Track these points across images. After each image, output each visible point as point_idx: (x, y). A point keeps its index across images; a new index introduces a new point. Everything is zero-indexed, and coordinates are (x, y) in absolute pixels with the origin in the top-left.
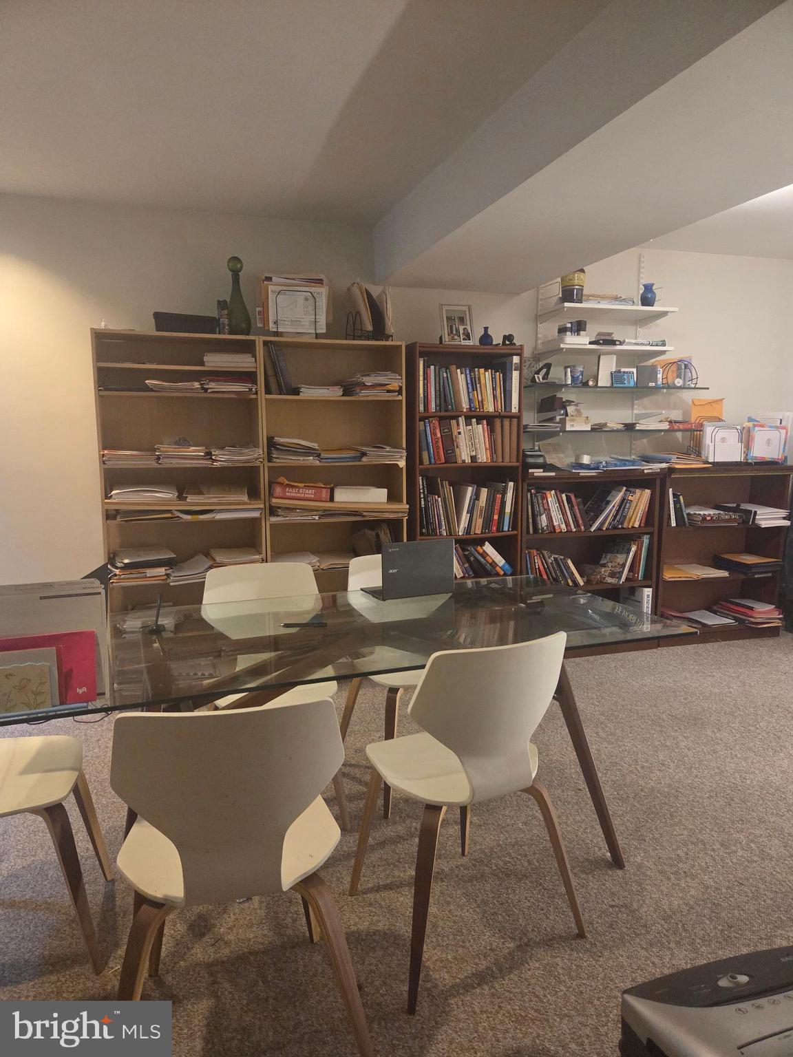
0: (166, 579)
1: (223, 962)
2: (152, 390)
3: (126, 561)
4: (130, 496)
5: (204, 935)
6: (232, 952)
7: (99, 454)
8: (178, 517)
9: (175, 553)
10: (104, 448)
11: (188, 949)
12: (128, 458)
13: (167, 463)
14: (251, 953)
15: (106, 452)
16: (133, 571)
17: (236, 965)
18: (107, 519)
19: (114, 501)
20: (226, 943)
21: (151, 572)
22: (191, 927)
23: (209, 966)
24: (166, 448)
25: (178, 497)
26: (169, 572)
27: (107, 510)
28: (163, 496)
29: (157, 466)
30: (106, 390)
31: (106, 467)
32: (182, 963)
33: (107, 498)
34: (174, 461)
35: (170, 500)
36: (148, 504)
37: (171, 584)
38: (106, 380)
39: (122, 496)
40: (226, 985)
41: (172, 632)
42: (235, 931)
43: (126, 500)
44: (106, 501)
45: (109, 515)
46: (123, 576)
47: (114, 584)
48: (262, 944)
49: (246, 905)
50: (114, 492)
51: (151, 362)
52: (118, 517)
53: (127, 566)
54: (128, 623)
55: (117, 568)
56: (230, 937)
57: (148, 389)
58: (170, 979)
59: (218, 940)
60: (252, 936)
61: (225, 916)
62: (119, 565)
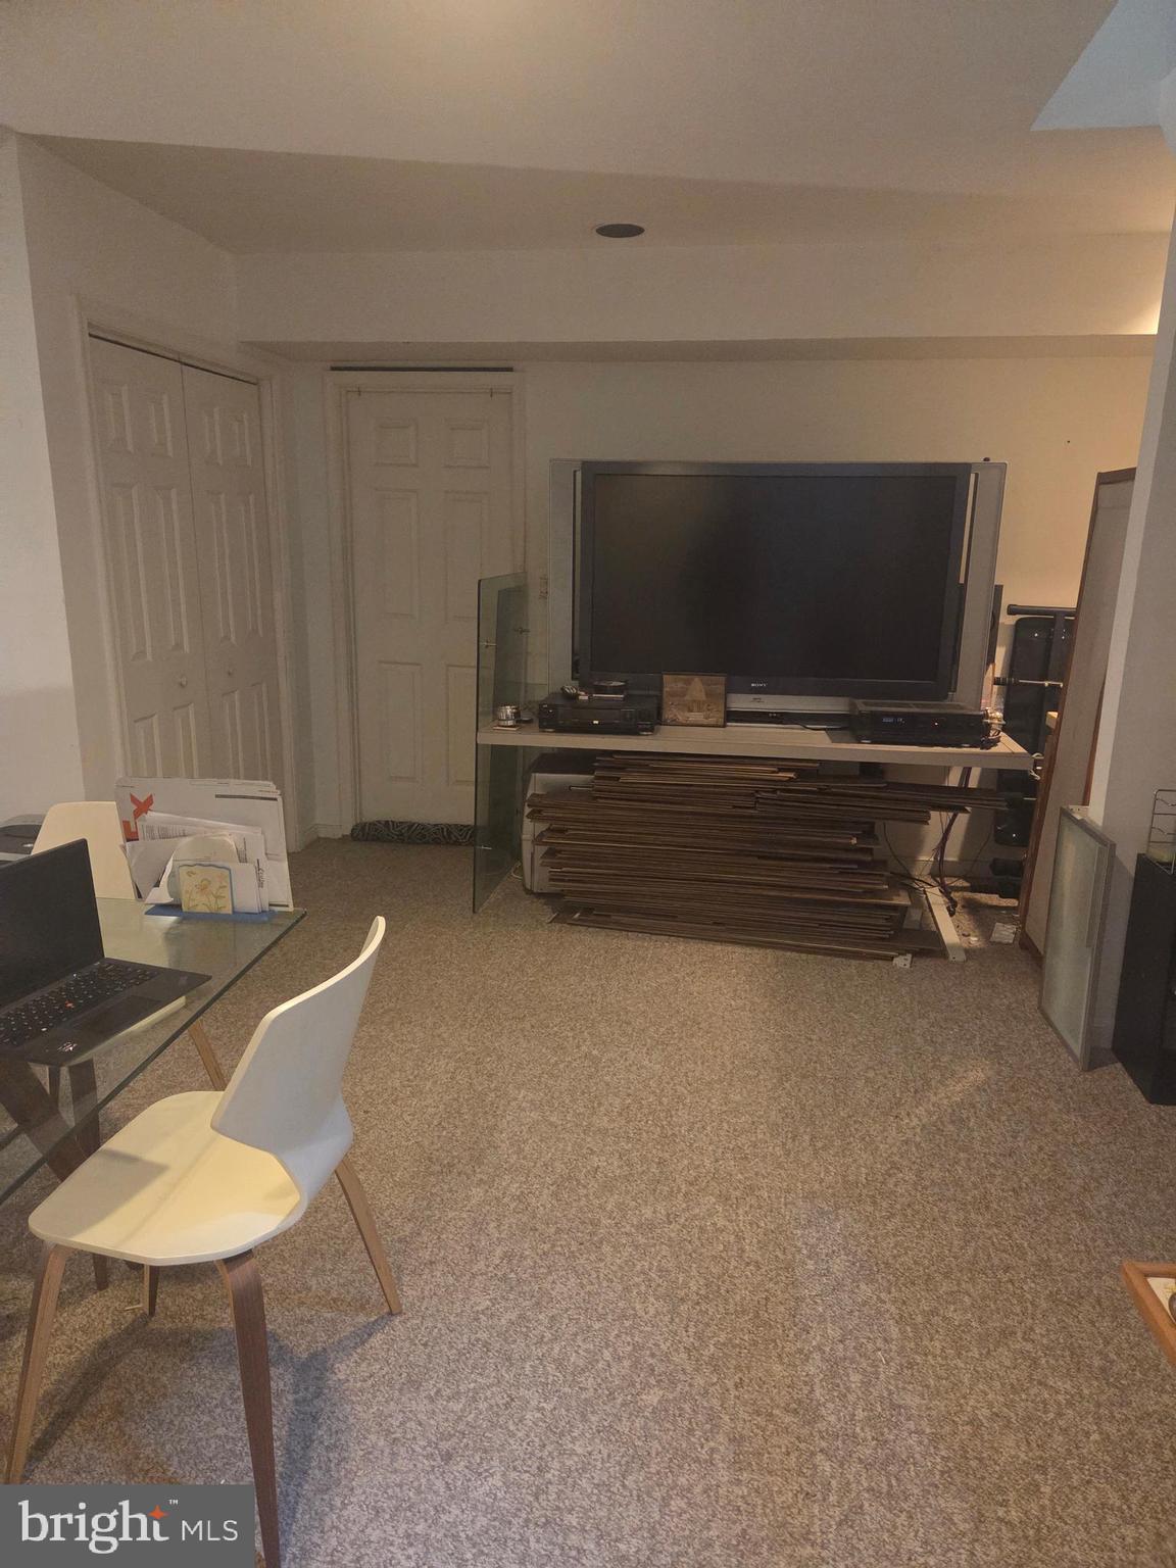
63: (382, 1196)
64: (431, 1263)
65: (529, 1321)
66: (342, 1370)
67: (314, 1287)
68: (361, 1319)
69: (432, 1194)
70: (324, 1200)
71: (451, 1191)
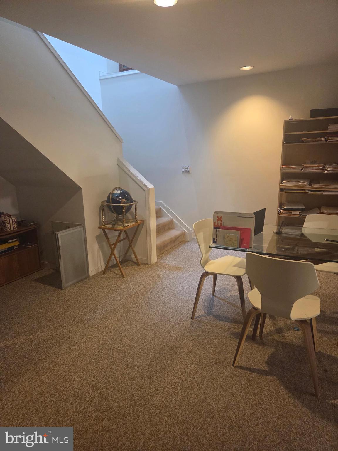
0: (299, 216)
1: (282, 342)
2: (304, 142)
3: (285, 207)
4: (289, 183)
5: (279, 333)
6: (286, 341)
7: (281, 167)
8: (307, 192)
9: (305, 206)
10: (283, 165)
11: (273, 335)
12: (291, 168)
13: (305, 171)
14: (292, 344)
15: (283, 167)
16: (287, 211)
17: (287, 345)
18: (280, 191)
19: (284, 185)
20: (285, 338)
21: (293, 212)
22: (276, 330)
23: (277, 341)
24: (306, 165)
25: (309, 184)
26: (301, 213)
27: (281, 188)
28: (302, 184)
29: (302, 172)
30: (286, 143)
31: (283, 172)
32: (270, 337)
33: (281, 184)
34: (308, 170)
35: (305, 185)
36: (296, 187)
37: (301, 218)
38: (287, 139)
39: (287, 183)
40: (281, 348)
41: (299, 236)
42: (290, 337)
43: (288, 185)
44: (281, 185)
45: (281, 190)
46: (283, 213)
47: (280, 215)
48: (297, 344)
49: (297, 332)
50: (284, 181)
51: (305, 131)
52: (284, 191)
53: (285, 209)
54: (283, 230)
55: (282, 209)
56: (288, 338)
57: (303, 142)
58: (265, 339)
59: (283, 337)
60: (295, 340)
61: (288, 332)
62: (282, 208)
63: (192, 344)
64: (183, 326)
65: (167, 313)
66: (204, 312)
67: (210, 326)
68: (200, 319)
69: (179, 342)
70: (209, 347)
71: (173, 342)
